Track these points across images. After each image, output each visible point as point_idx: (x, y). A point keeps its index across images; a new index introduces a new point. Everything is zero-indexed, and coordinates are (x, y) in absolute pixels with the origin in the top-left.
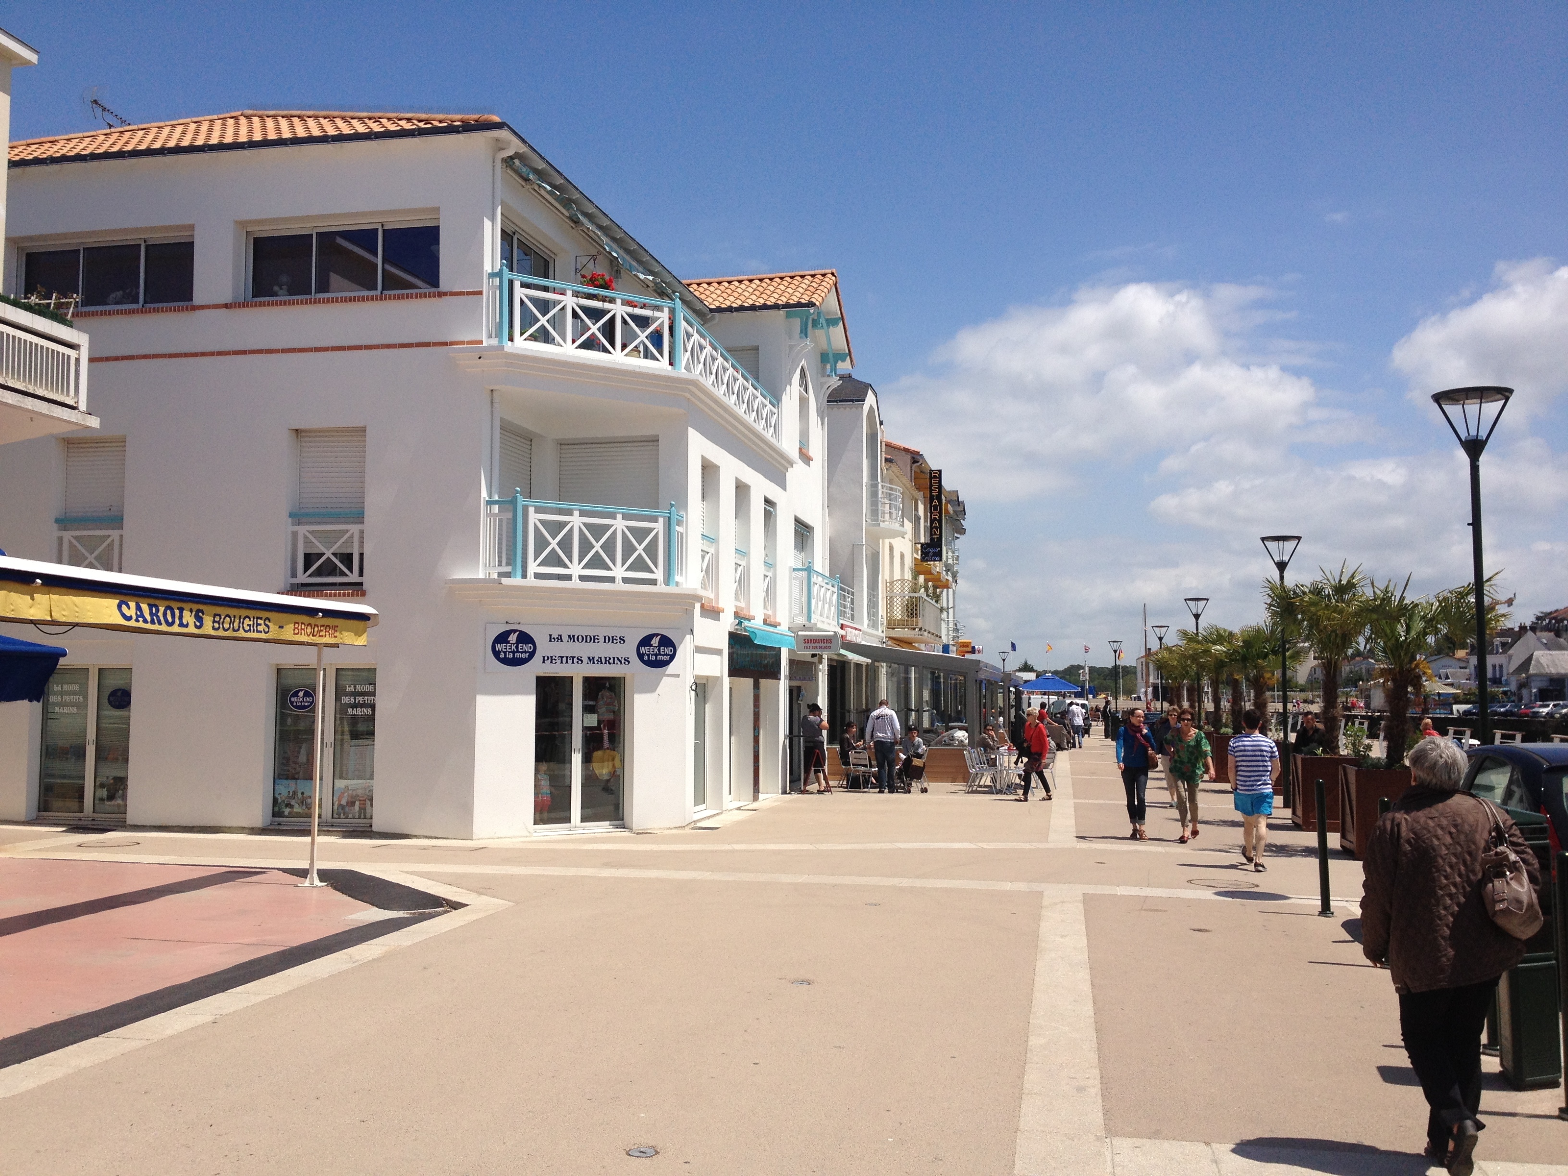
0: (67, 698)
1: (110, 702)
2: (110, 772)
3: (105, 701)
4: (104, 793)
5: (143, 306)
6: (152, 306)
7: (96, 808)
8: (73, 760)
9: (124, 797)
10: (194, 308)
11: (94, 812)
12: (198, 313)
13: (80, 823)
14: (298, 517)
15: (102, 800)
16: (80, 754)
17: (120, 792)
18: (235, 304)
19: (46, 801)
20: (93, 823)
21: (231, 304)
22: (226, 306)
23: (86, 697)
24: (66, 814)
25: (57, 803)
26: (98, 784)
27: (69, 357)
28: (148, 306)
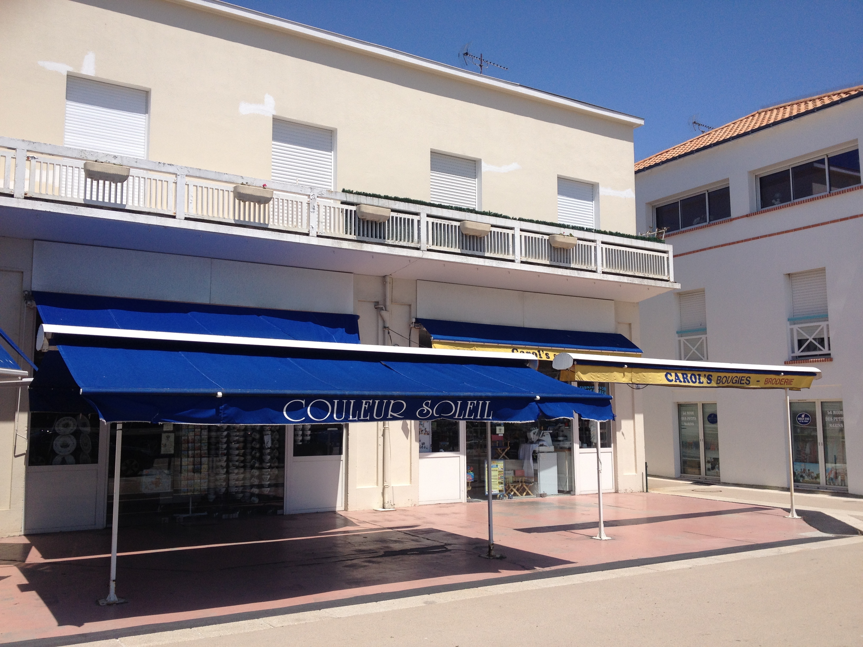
0: (689, 418)
1: (709, 420)
2: (711, 455)
3: (706, 419)
4: (709, 466)
5: (709, 223)
6: (714, 222)
7: (707, 473)
8: (694, 449)
9: (719, 468)
10: (732, 220)
11: (706, 475)
12: (734, 221)
13: (699, 480)
14: (793, 320)
15: (709, 469)
16: (697, 445)
17: (717, 465)
18: (751, 214)
19: (684, 469)
20: (706, 480)
21: (749, 214)
22: (747, 216)
23: (697, 418)
24: (693, 475)
25: (689, 470)
26: (706, 461)
27: (663, 257)
28: (711, 222)
